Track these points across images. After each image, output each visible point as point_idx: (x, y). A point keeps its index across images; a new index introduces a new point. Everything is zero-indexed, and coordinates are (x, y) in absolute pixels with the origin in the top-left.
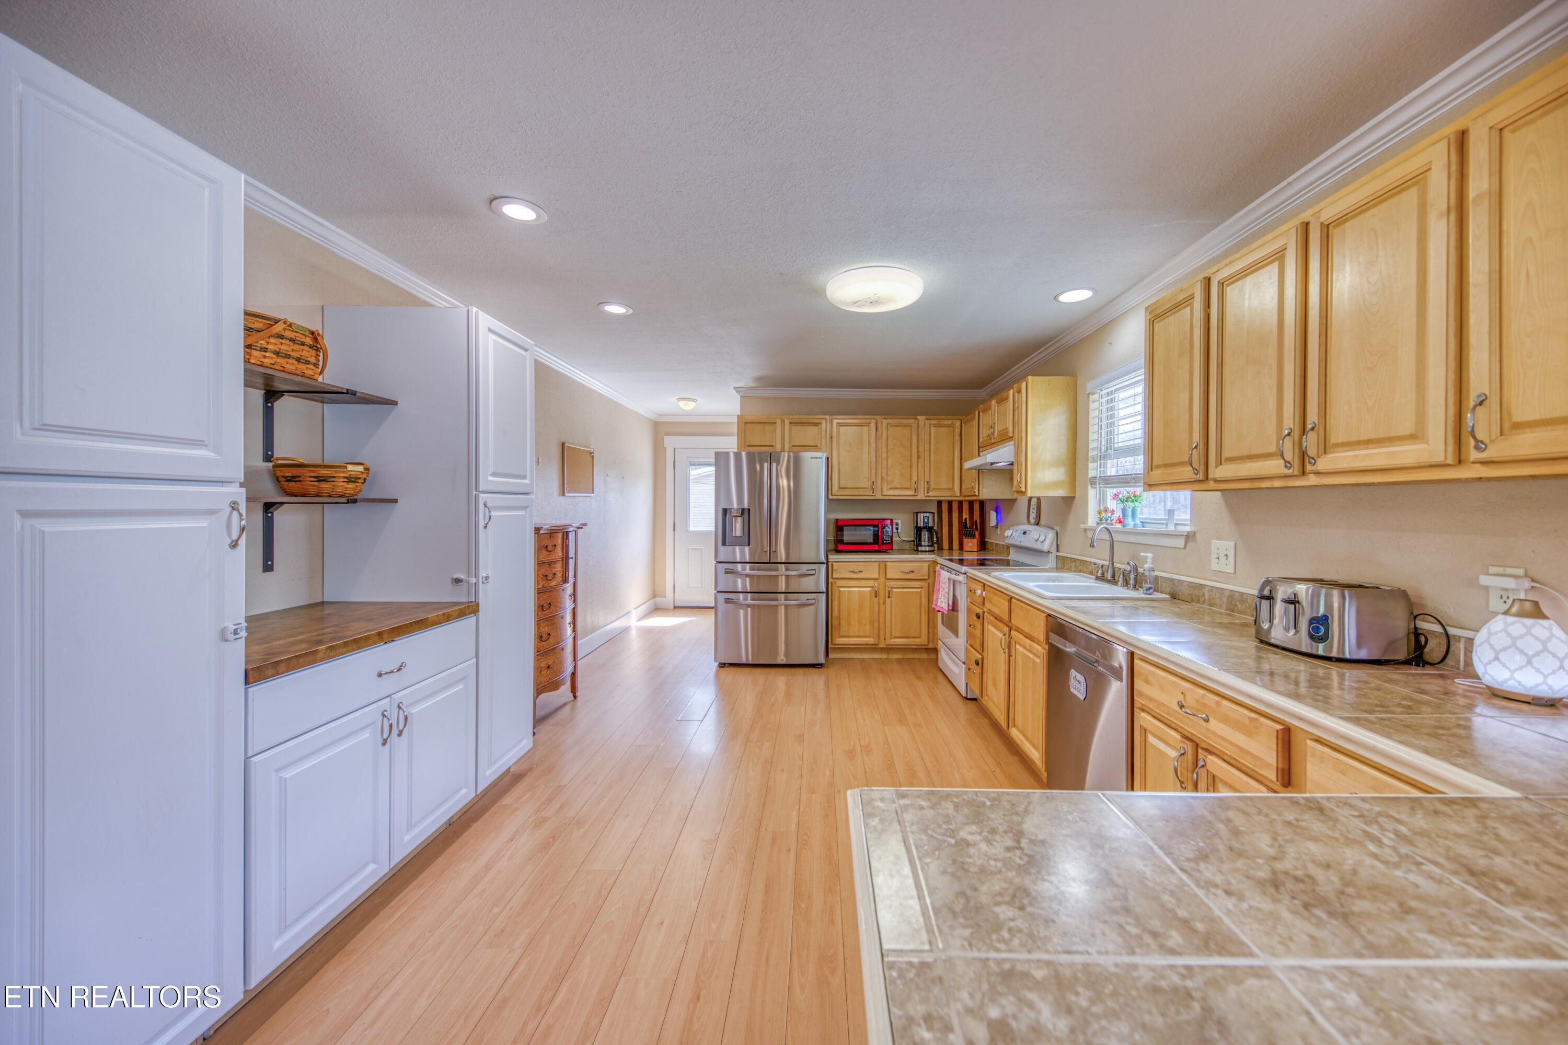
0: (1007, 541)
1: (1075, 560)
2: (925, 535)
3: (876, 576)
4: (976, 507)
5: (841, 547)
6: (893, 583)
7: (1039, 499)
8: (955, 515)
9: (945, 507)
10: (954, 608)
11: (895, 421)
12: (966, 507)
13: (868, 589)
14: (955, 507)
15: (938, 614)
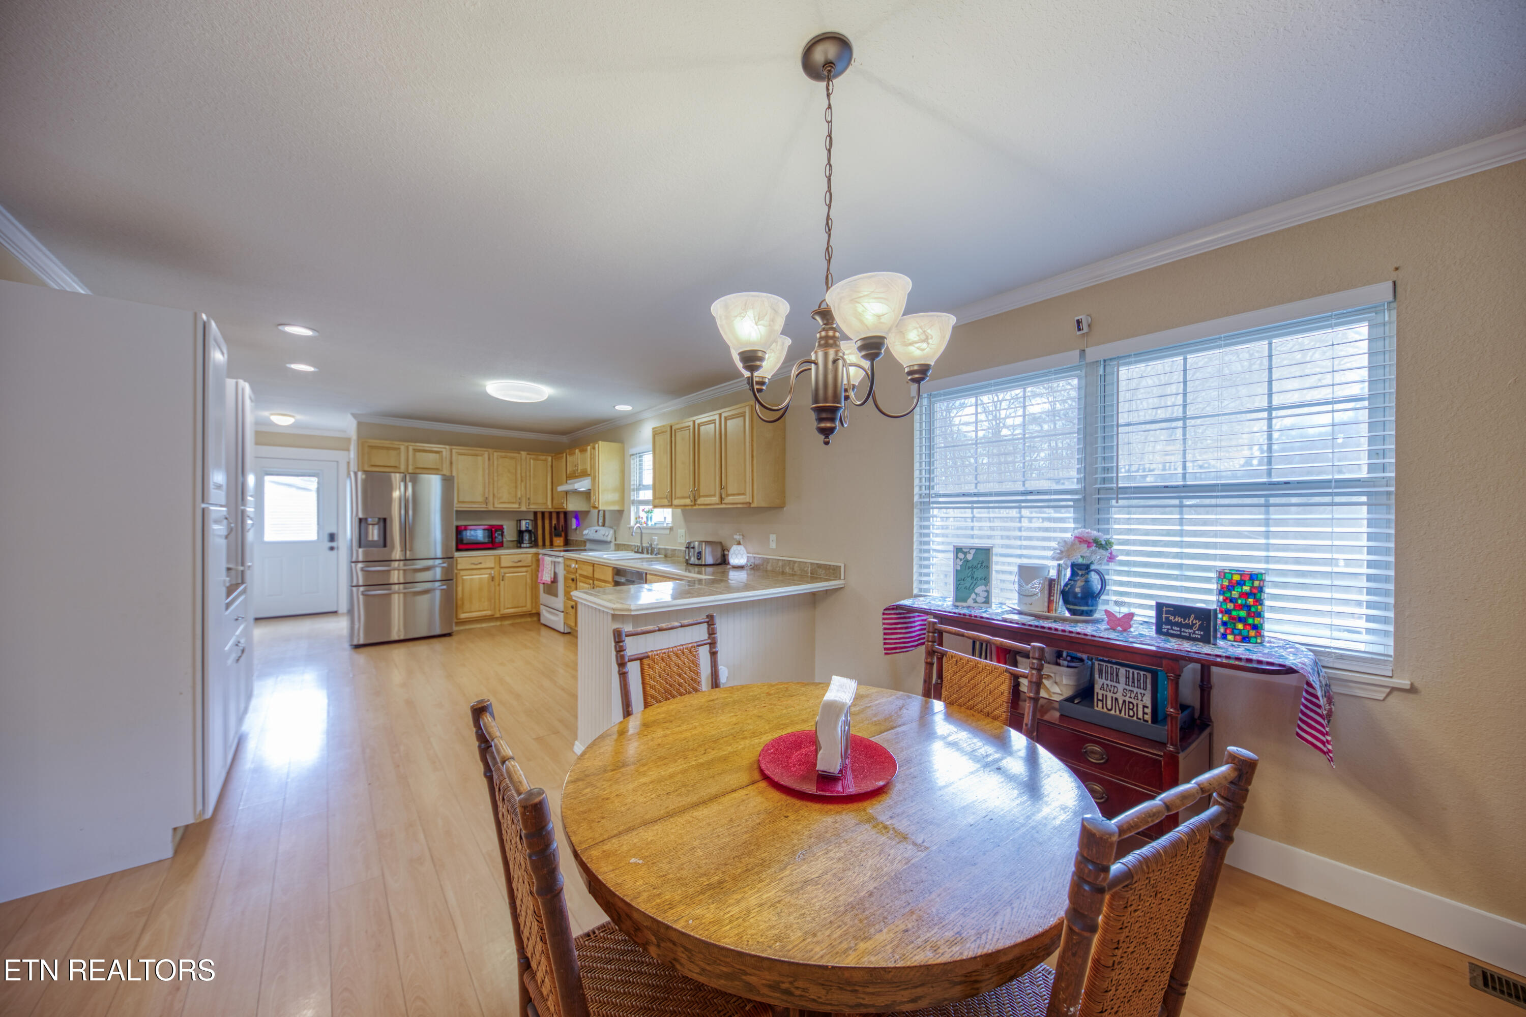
0: (585, 537)
1: (625, 545)
2: (527, 537)
3: (492, 566)
4: (562, 516)
5: (460, 547)
6: (506, 570)
7: (604, 511)
8: (547, 522)
9: (539, 516)
10: (555, 581)
11: (503, 454)
12: (554, 516)
13: (486, 576)
14: (547, 515)
15: (541, 586)
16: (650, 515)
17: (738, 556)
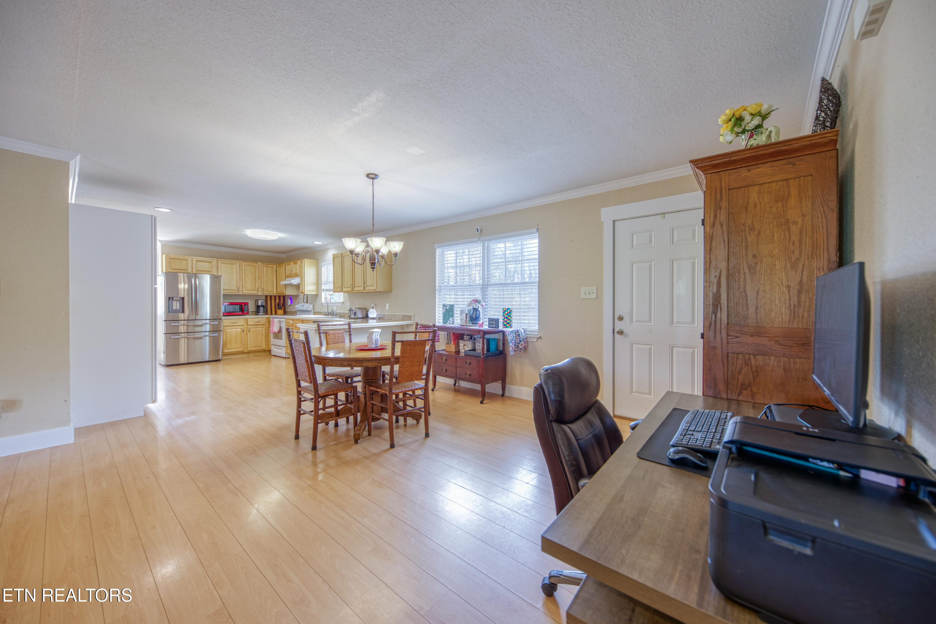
0: (296, 309)
1: (319, 312)
2: (261, 309)
3: (243, 324)
4: (282, 298)
6: (250, 327)
7: (307, 295)
8: (273, 301)
9: (269, 298)
10: (280, 331)
11: (248, 264)
12: (277, 298)
13: (240, 330)
14: (273, 298)
15: (272, 334)
16: (332, 296)
17: (373, 313)
